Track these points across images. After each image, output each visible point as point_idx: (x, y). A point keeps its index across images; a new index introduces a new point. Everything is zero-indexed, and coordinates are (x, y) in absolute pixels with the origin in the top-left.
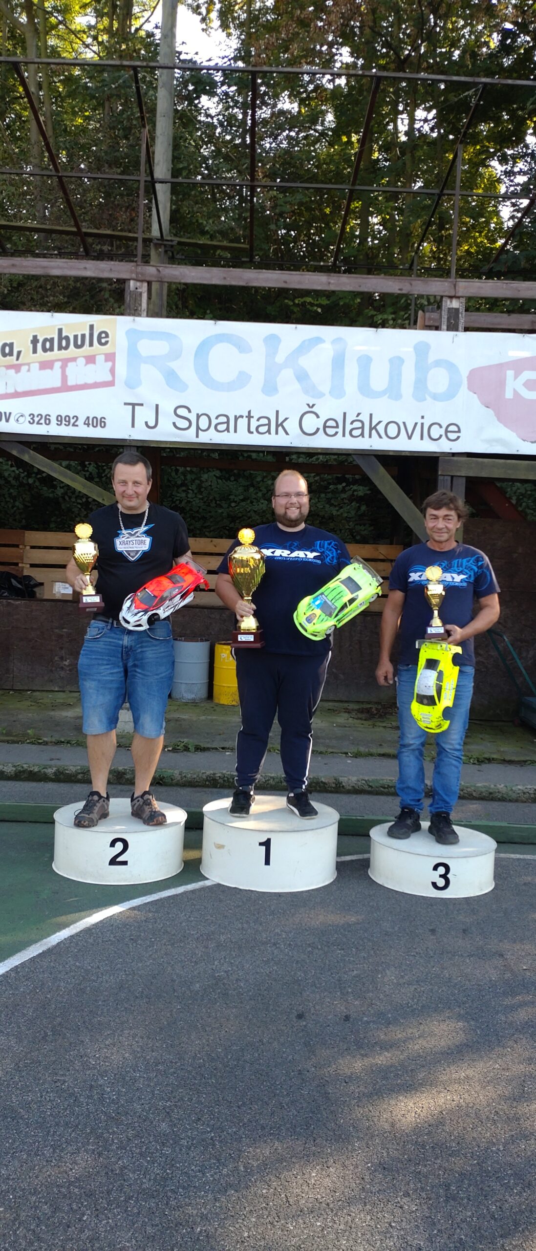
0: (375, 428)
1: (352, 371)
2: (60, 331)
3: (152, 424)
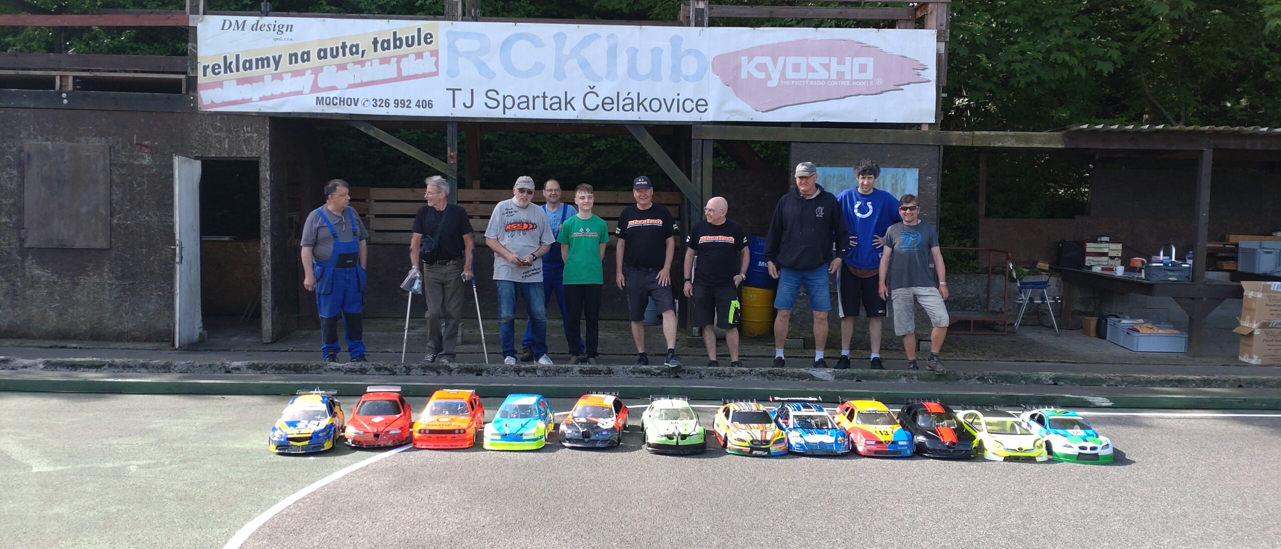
0: (642, 103)
1: (622, 61)
2: (395, 34)
3: (468, 104)
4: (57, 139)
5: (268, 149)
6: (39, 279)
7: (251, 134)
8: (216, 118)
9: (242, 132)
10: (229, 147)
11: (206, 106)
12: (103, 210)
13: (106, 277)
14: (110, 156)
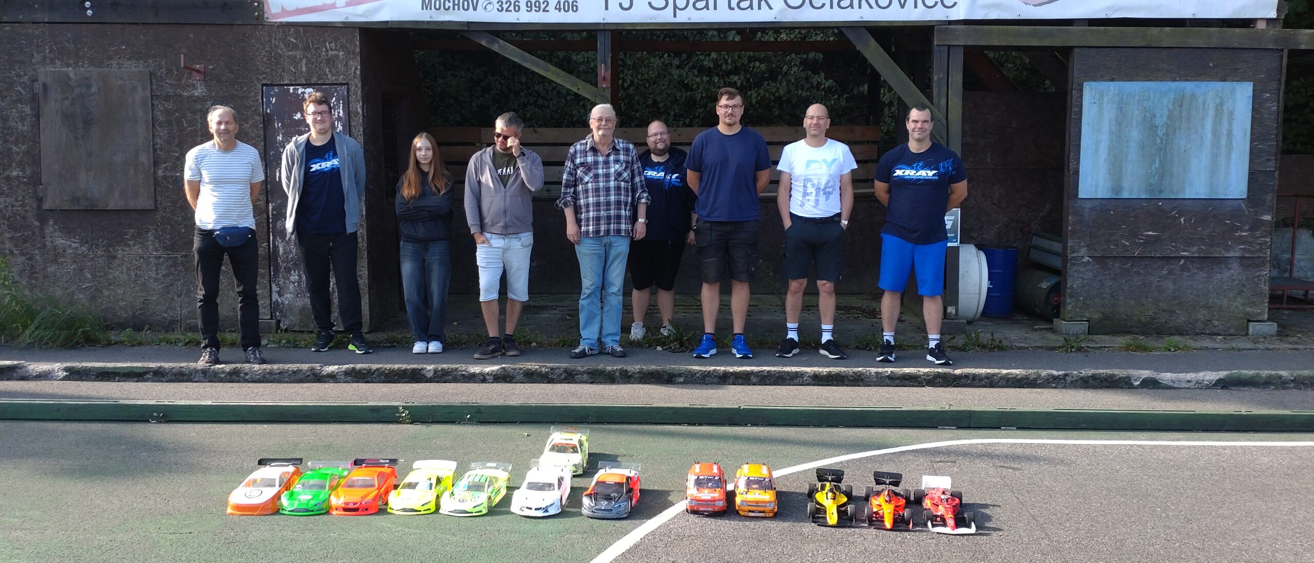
4: (80, 64)
5: (358, 72)
6: (64, 251)
7: (336, 52)
8: (289, 31)
9: (324, 49)
10: (307, 71)
11: (276, 15)
12: (145, 159)
13: (151, 247)
14: (151, 84)
